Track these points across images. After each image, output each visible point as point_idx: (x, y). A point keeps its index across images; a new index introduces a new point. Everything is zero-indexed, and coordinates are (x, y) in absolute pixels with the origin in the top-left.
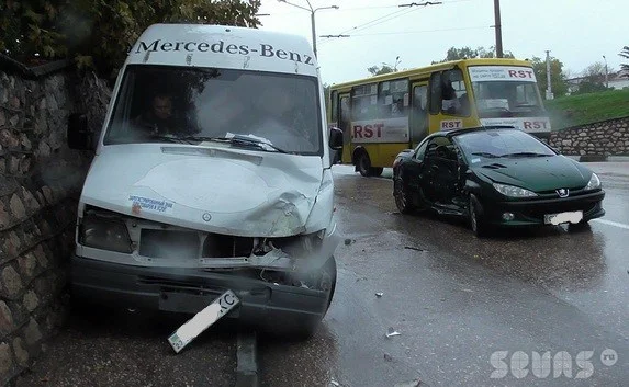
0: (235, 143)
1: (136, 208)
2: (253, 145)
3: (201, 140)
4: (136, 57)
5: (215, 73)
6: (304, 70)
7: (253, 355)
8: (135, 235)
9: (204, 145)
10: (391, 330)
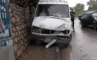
0: (55, 16)
1: (40, 26)
2: (58, 16)
5: (51, 5)
6: (66, 4)
7: (59, 49)
8: (40, 31)
9: (50, 16)
10: (81, 46)
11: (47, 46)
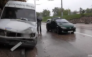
0: (22, 19)
1: (6, 29)
2: (25, 20)
3: (17, 19)
4: (6, 6)
5: (19, 9)
6: (33, 9)
7: (24, 52)
8: (6, 33)
9: (17, 20)
10: (45, 48)
11: (12, 49)
